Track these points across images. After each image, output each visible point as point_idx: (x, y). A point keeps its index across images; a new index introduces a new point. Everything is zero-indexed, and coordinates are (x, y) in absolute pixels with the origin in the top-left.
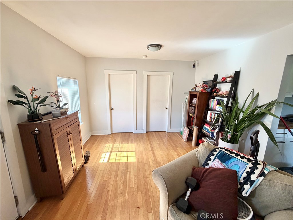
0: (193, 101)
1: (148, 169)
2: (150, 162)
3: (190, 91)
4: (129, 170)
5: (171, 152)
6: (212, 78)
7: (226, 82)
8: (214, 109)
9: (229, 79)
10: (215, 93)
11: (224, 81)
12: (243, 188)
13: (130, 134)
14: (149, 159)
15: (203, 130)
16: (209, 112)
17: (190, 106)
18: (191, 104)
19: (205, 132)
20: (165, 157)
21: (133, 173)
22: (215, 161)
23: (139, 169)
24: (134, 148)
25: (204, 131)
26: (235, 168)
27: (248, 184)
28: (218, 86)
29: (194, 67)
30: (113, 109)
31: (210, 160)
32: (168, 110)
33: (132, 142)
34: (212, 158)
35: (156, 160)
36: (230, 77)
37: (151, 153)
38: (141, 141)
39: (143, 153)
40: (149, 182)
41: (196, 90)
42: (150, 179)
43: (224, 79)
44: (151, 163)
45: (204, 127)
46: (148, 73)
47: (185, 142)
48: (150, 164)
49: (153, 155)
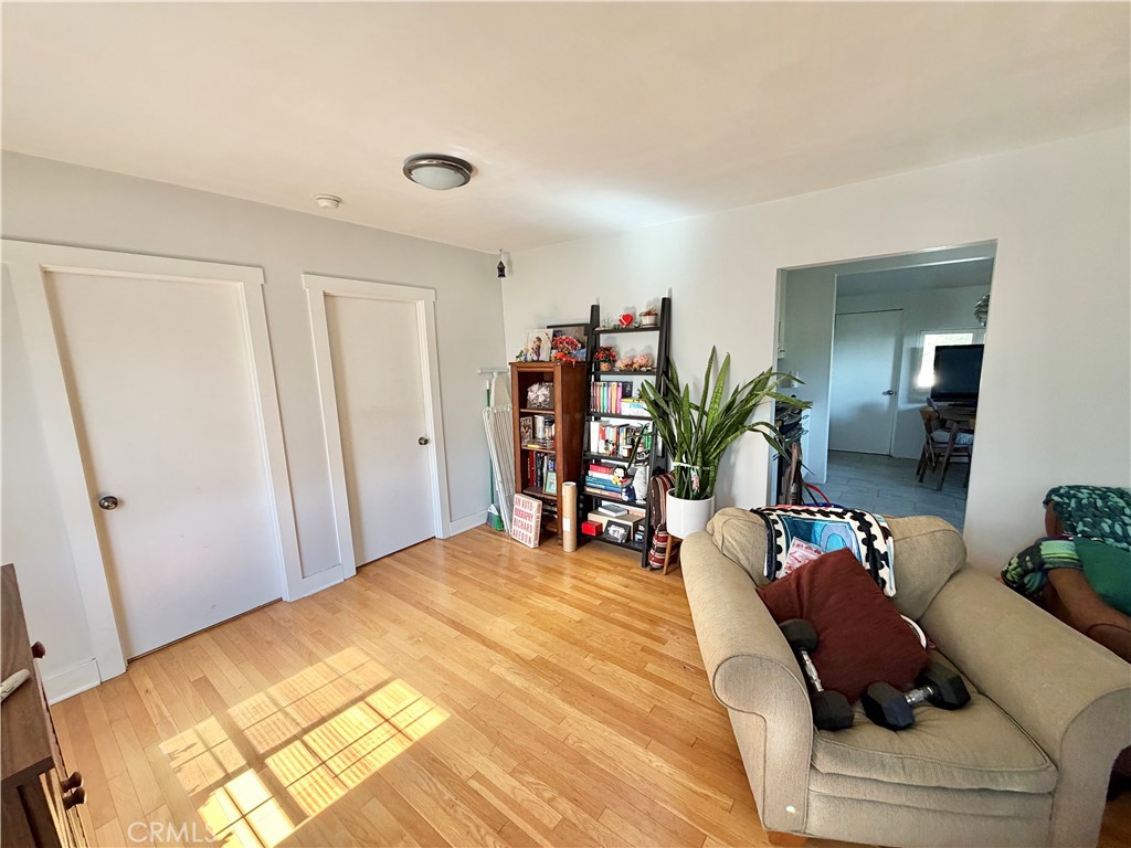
0: (531, 395)
1: (531, 710)
2: (509, 679)
3: (514, 360)
4: (465, 774)
5: (530, 601)
6: (586, 318)
7: (639, 329)
8: (614, 412)
9: (647, 321)
10: (605, 361)
11: (628, 324)
12: (880, 581)
13: (271, 613)
14: (491, 670)
15: (588, 489)
16: (594, 426)
17: (522, 415)
18: (525, 408)
19: (598, 491)
20: (535, 629)
21: (494, 767)
22: (791, 549)
23: (499, 733)
24: (373, 667)
25: (592, 490)
26: (836, 546)
27: (882, 567)
28: (604, 341)
29: (504, 276)
30: (114, 502)
31: (779, 550)
32: (432, 447)
33: (332, 647)
34: (781, 541)
35: (518, 659)
36: (648, 314)
37: (472, 644)
38: (371, 621)
39: (440, 661)
40: (587, 752)
41: (541, 359)
42: (580, 741)
43: (628, 318)
44: (519, 682)
45: (587, 479)
46: (333, 286)
47: (537, 551)
48: (516, 689)
49: (487, 646)
